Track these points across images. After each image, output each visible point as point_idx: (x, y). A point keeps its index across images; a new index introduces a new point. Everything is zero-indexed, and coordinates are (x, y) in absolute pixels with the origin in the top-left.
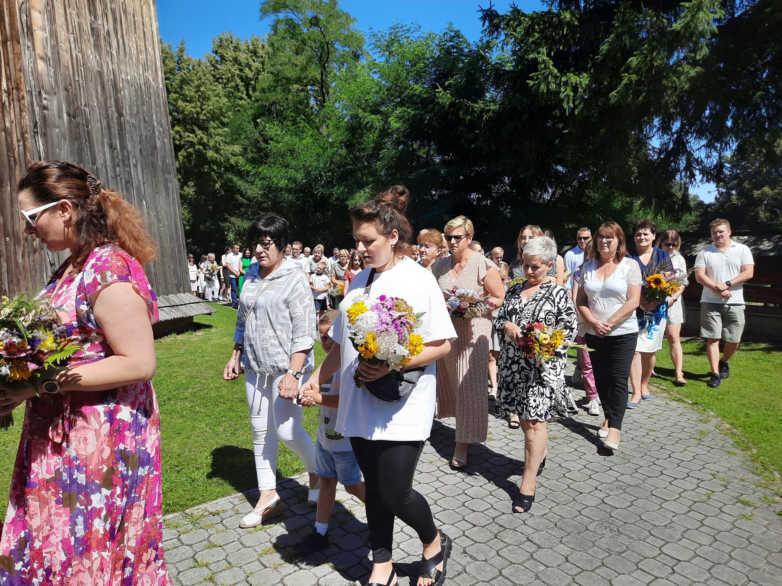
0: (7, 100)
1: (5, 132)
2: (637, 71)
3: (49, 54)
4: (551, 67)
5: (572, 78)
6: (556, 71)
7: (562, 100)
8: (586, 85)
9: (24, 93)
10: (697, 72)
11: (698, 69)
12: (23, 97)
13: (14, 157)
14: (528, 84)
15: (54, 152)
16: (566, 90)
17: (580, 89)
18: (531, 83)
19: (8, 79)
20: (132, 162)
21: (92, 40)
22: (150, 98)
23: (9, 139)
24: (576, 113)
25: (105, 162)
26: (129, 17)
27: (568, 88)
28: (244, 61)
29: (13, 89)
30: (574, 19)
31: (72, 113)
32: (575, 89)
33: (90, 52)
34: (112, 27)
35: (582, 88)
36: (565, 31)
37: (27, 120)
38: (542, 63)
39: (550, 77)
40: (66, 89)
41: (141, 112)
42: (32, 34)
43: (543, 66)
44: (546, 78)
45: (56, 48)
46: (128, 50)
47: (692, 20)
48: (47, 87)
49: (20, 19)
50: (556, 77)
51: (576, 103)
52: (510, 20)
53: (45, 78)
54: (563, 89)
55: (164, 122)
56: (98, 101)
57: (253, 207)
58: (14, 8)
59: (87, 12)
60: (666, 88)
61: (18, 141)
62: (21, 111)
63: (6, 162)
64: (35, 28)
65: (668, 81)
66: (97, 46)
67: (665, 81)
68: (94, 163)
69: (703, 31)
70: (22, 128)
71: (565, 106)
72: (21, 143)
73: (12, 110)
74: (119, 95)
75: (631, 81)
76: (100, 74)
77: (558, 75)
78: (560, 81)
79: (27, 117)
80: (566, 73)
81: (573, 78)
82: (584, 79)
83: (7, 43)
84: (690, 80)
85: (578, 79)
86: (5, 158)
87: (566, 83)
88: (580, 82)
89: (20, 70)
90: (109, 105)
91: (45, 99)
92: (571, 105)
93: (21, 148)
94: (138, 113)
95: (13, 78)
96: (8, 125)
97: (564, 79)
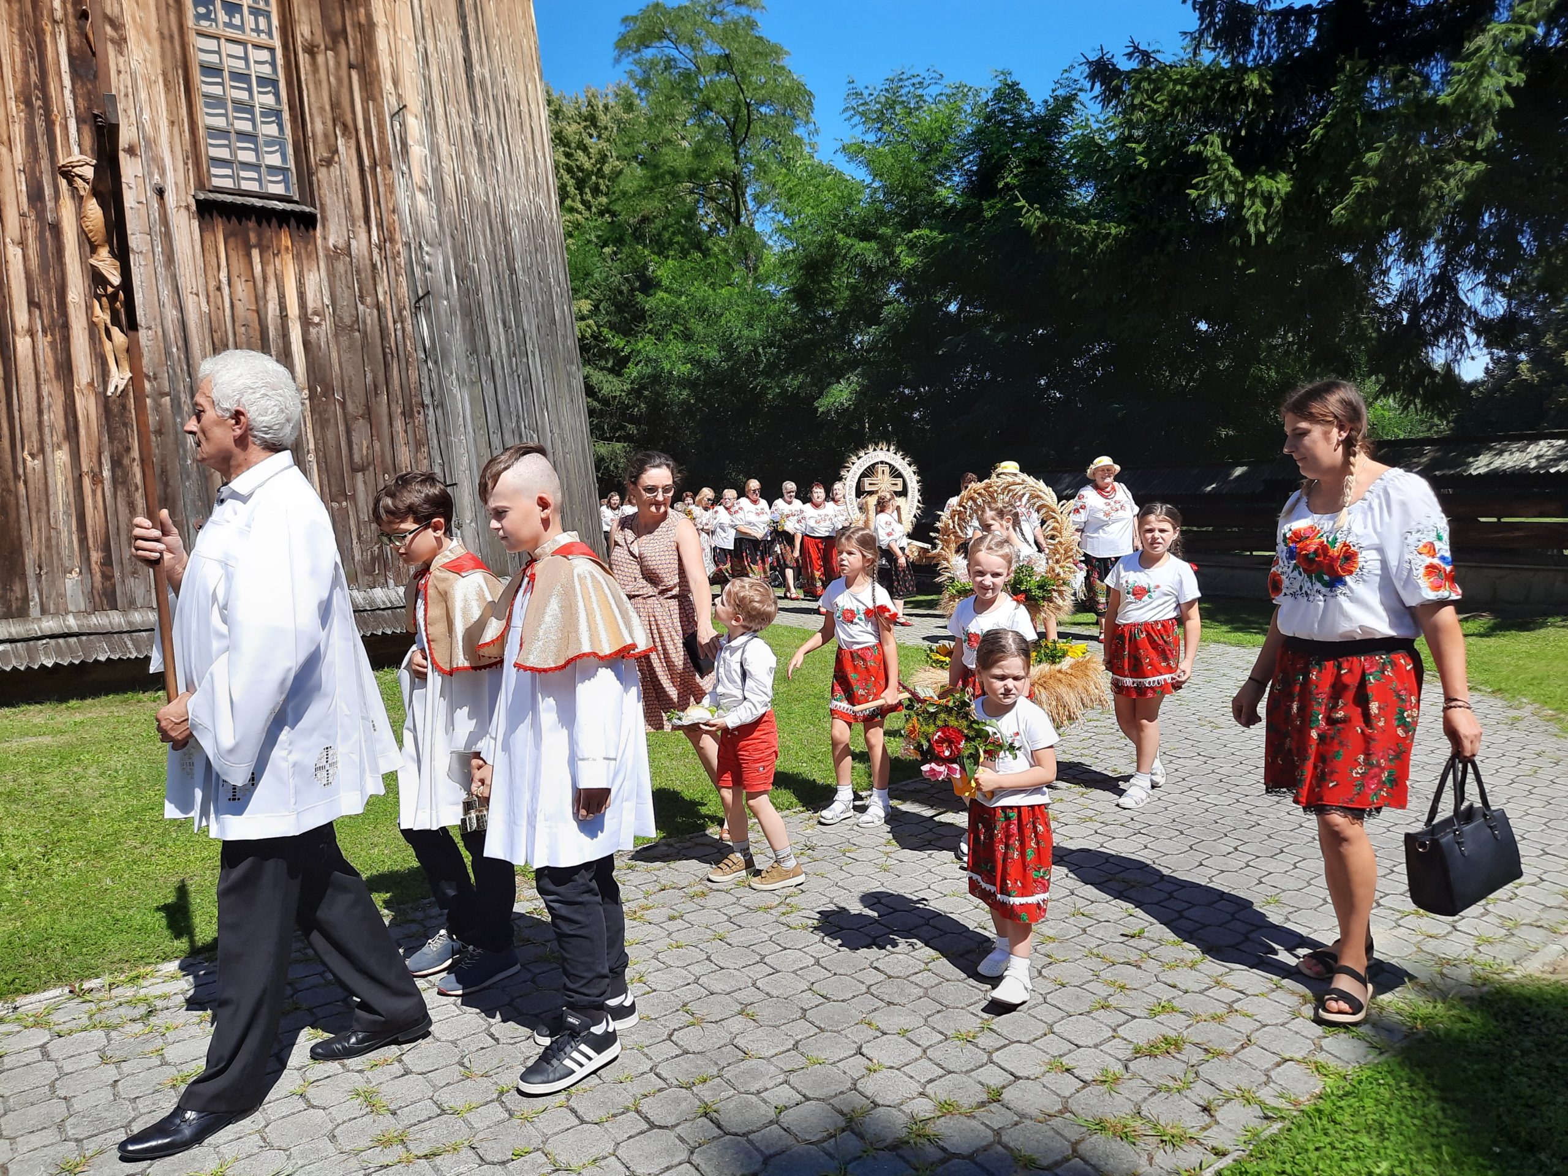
0: (378, 258)
1: (378, 310)
2: (1379, 171)
3: (430, 182)
4: (1231, 168)
5: (1264, 184)
6: (1238, 173)
7: (1247, 221)
8: (1287, 194)
9: (399, 246)
10: (1479, 173)
11: (1480, 166)
12: (399, 253)
13: (390, 348)
14: (1189, 195)
15: (441, 338)
16: (1253, 204)
17: (1277, 202)
18: (1194, 193)
19: (380, 225)
20: (530, 347)
21: (475, 151)
22: (543, 239)
23: (383, 320)
24: (1269, 240)
25: (500, 349)
26: (513, 106)
27: (1258, 201)
28: (574, 139)
29: (385, 241)
30: (1264, 85)
31: (460, 275)
32: (1268, 200)
33: (474, 170)
34: (495, 127)
35: (1281, 198)
36: (1250, 107)
37: (404, 290)
38: (1214, 161)
39: (1227, 183)
40: (452, 236)
41: (534, 263)
42: (407, 152)
43: (1216, 166)
44: (1221, 185)
45: (437, 171)
46: (515, 162)
47: (1470, 90)
48: (429, 236)
49: (391, 129)
50: (1235, 183)
51: (1269, 223)
52: (1140, 81)
53: (426, 220)
54: (1247, 202)
55: (561, 277)
56: (487, 251)
57: (611, 416)
58: (383, 113)
59: (468, 107)
60: (1426, 199)
61: (395, 322)
62: (397, 274)
63: (381, 356)
64: (410, 142)
65: (1429, 187)
66: (481, 161)
67: (1425, 189)
68: (488, 352)
69: (1487, 103)
70: (399, 301)
71: (1251, 229)
72: (399, 326)
73: (385, 274)
74: (509, 238)
75: (1368, 188)
76: (487, 204)
77: (1241, 179)
78: (1244, 189)
79: (404, 284)
80: (1253, 176)
81: (1266, 184)
82: (1281, 184)
83: (375, 169)
84: (1467, 185)
85: (1274, 184)
86: (379, 349)
87: (1253, 193)
88: (1278, 189)
89: (394, 211)
90: (498, 256)
91: (427, 253)
92: (1262, 228)
93: (399, 333)
94: (532, 264)
95: (385, 224)
96: (381, 298)
97: (1250, 186)
